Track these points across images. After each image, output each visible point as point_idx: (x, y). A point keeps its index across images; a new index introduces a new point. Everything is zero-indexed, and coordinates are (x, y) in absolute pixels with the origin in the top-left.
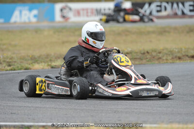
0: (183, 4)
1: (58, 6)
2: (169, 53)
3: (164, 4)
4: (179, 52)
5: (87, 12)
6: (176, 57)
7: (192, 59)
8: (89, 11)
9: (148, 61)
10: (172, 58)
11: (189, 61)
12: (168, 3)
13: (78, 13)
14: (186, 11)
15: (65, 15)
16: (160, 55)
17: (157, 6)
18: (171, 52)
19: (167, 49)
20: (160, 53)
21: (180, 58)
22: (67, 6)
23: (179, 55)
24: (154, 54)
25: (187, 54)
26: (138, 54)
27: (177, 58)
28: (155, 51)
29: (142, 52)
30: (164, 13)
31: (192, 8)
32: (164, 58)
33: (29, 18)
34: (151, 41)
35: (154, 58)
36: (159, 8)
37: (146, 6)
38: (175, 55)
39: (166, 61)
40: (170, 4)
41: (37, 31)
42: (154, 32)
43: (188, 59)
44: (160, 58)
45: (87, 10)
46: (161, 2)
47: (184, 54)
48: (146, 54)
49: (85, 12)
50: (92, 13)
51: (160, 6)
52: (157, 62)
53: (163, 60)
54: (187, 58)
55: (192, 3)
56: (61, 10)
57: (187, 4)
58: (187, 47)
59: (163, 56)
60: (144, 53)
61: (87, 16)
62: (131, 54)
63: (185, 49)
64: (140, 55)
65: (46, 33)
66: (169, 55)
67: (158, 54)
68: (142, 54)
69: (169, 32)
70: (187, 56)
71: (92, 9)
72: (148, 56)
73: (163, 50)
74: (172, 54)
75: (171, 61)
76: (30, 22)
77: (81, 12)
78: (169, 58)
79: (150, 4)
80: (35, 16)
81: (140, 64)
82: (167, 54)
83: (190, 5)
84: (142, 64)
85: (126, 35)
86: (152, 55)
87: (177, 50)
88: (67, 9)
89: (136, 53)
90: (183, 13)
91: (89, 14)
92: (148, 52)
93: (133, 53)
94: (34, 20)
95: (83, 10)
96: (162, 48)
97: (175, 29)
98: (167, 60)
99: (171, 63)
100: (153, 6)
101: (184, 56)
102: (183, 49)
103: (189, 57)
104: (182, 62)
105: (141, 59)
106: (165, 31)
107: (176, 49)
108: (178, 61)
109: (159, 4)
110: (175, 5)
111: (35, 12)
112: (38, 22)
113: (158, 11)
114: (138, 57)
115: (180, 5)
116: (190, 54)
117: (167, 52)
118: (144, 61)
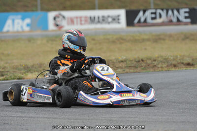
0: (178, 11)
1: (51, 15)
2: (164, 61)
3: (159, 11)
4: (174, 59)
5: (81, 21)
6: (171, 65)
7: (188, 66)
8: (83, 19)
9: (143, 69)
10: (168, 66)
11: (184, 69)
12: (162, 10)
13: (72, 21)
14: (182, 18)
15: (58, 23)
16: (155, 63)
17: (152, 13)
18: (166, 60)
19: (162, 57)
20: (155, 61)
21: (175, 66)
22: (60, 14)
23: (174, 62)
24: (149, 62)
25: (182, 61)
26: (133, 62)
27: (173, 66)
28: (150, 59)
29: (137, 60)
30: (158, 21)
31: (187, 15)
32: (159, 66)
33: (22, 27)
34: (145, 49)
35: (148, 66)
36: (153, 16)
37: (141, 13)
38: (170, 62)
39: (161, 69)
40: (165, 11)
41: (30, 40)
42: (148, 40)
43: (184, 66)
44: (155, 66)
45: (81, 17)
46: (156, 9)
47: (179, 61)
48: (141, 62)
49: (79, 20)
50: (86, 21)
51: (155, 13)
52: (152, 70)
53: (158, 68)
54: (182, 65)
55: (187, 10)
56: (55, 18)
57: (182, 11)
58: (182, 54)
59: (158, 64)
60: (139, 61)
61: (81, 24)
62: (125, 63)
63: (180, 56)
64: (135, 63)
65: (39, 42)
66: (164, 62)
67: (153, 62)
68: (136, 62)
69: (164, 39)
70: (183, 63)
71: (86, 17)
72: (143, 64)
73: (158, 57)
74: (167, 62)
75: (166, 69)
76: (23, 31)
77: (75, 20)
78: (164, 65)
79: (144, 11)
80: (28, 25)
81: (135, 72)
82: (161, 62)
83: (185, 12)
84: (137, 72)
85: (121, 43)
86: (147, 63)
87: (172, 58)
88: (61, 17)
89: (131, 61)
90: (178, 20)
91: (83, 22)
92: (142, 60)
93: (128, 62)
94: (27, 29)
95: (77, 18)
96: (156, 56)
97: (170, 36)
98: (162, 67)
99: (166, 71)
100: (148, 13)
101: (179, 63)
102: (179, 56)
103: (184, 65)
104: (177, 69)
105: (135, 67)
106: (160, 39)
107: (171, 56)
108: (173, 69)
109: (153, 11)
110: (170, 12)
111: (28, 21)
112: (31, 31)
113: (153, 19)
114: (133, 65)
115: (176, 12)
116: (185, 62)
117: (162, 60)
118: (139, 69)
